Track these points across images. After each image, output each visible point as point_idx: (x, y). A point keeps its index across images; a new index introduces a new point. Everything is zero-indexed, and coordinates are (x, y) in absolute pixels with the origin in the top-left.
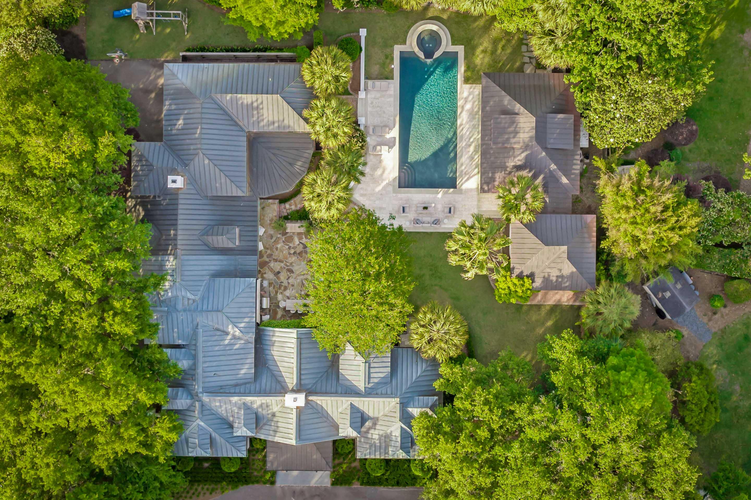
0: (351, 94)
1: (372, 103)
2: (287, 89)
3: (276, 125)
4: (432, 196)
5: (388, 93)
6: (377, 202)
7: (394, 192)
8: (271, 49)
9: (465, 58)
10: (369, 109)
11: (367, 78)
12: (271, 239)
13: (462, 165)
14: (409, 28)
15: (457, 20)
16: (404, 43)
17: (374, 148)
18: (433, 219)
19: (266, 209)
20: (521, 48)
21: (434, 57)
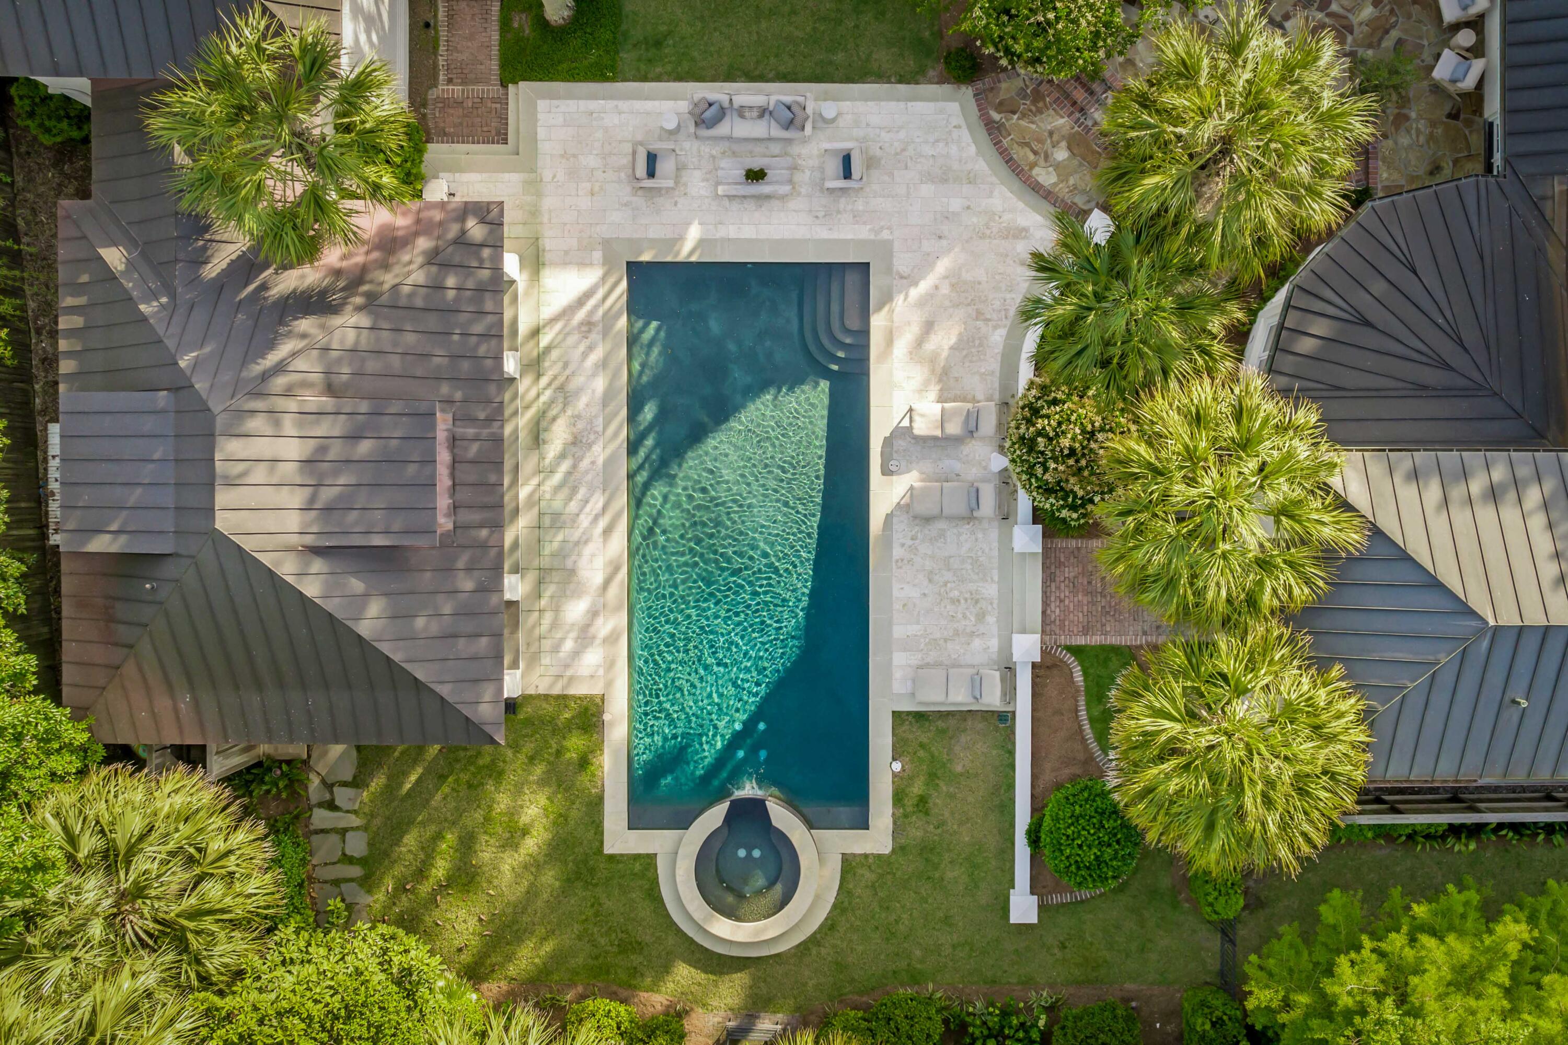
0: (1070, 649)
1: (981, 617)
2: (1445, 657)
3: (1477, 486)
4: (731, 231)
5: (915, 659)
6: (956, 204)
7: (886, 249)
8: (1430, 835)
9: (596, 804)
10: (991, 590)
11: (1005, 719)
12: (1400, 42)
13: (604, 364)
14: (829, 926)
15: (636, 959)
16: (849, 864)
17: (971, 430)
18: (723, 129)
19: (1422, 169)
20: (371, 845)
21: (724, 807)
